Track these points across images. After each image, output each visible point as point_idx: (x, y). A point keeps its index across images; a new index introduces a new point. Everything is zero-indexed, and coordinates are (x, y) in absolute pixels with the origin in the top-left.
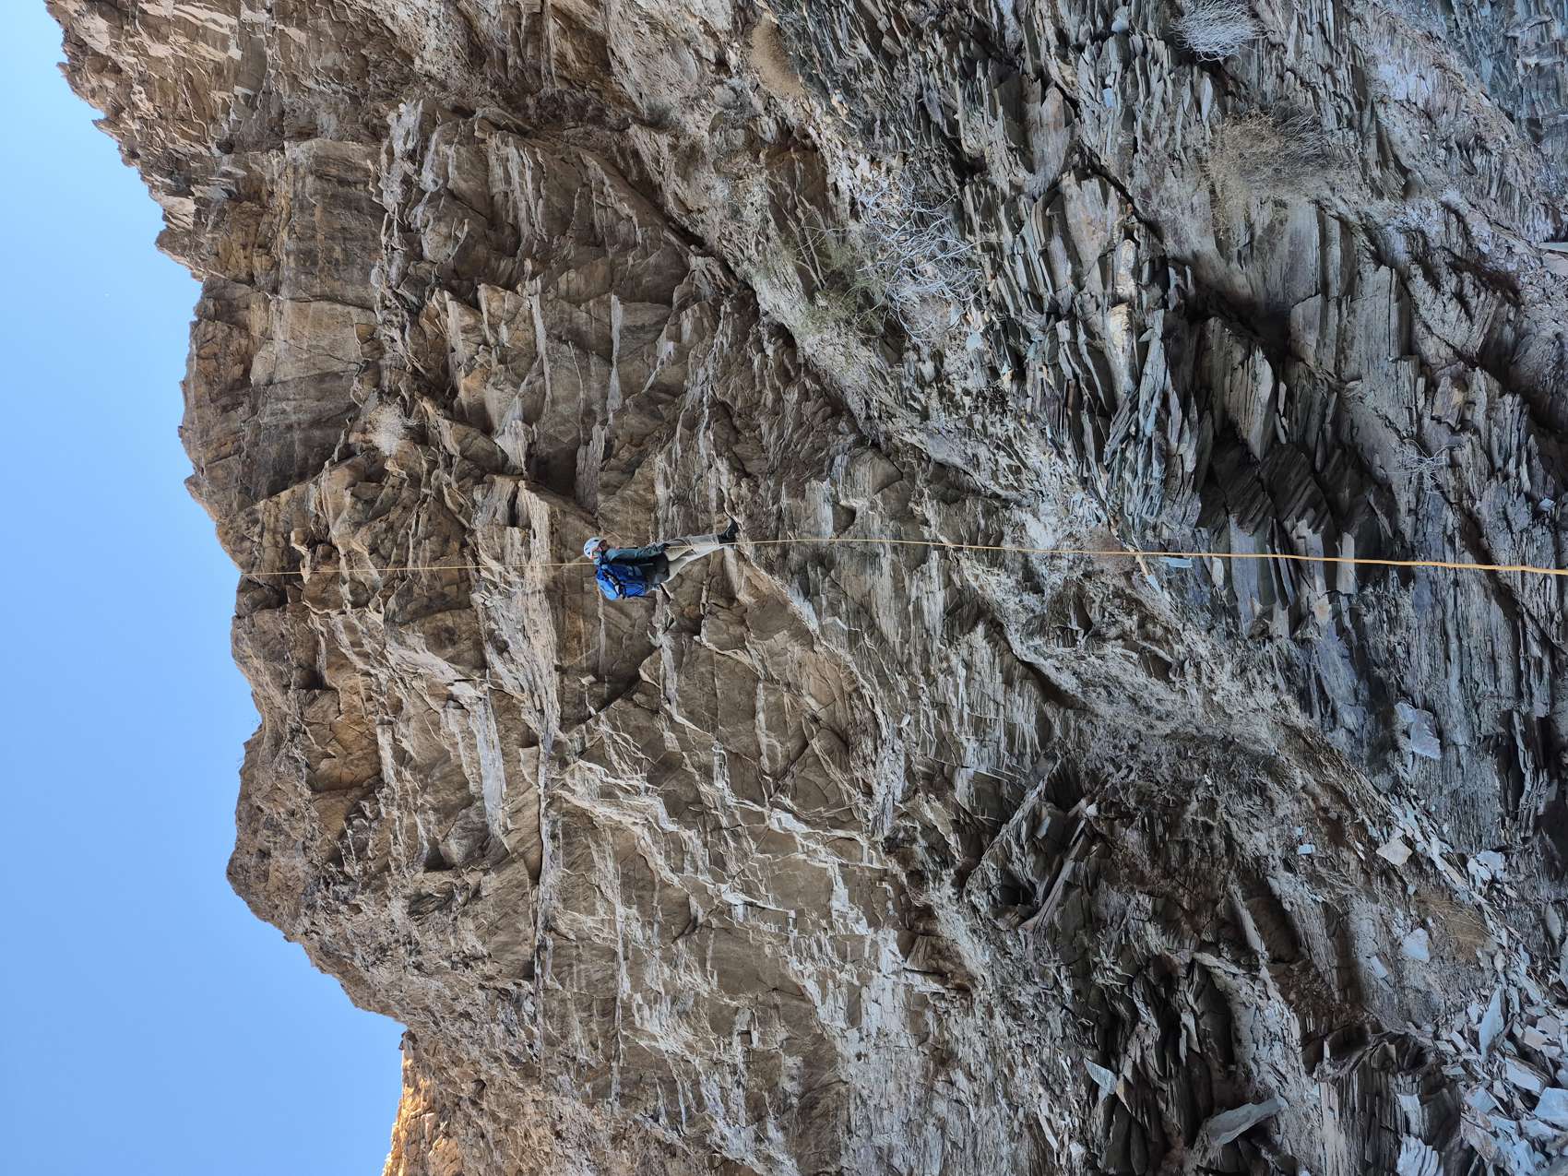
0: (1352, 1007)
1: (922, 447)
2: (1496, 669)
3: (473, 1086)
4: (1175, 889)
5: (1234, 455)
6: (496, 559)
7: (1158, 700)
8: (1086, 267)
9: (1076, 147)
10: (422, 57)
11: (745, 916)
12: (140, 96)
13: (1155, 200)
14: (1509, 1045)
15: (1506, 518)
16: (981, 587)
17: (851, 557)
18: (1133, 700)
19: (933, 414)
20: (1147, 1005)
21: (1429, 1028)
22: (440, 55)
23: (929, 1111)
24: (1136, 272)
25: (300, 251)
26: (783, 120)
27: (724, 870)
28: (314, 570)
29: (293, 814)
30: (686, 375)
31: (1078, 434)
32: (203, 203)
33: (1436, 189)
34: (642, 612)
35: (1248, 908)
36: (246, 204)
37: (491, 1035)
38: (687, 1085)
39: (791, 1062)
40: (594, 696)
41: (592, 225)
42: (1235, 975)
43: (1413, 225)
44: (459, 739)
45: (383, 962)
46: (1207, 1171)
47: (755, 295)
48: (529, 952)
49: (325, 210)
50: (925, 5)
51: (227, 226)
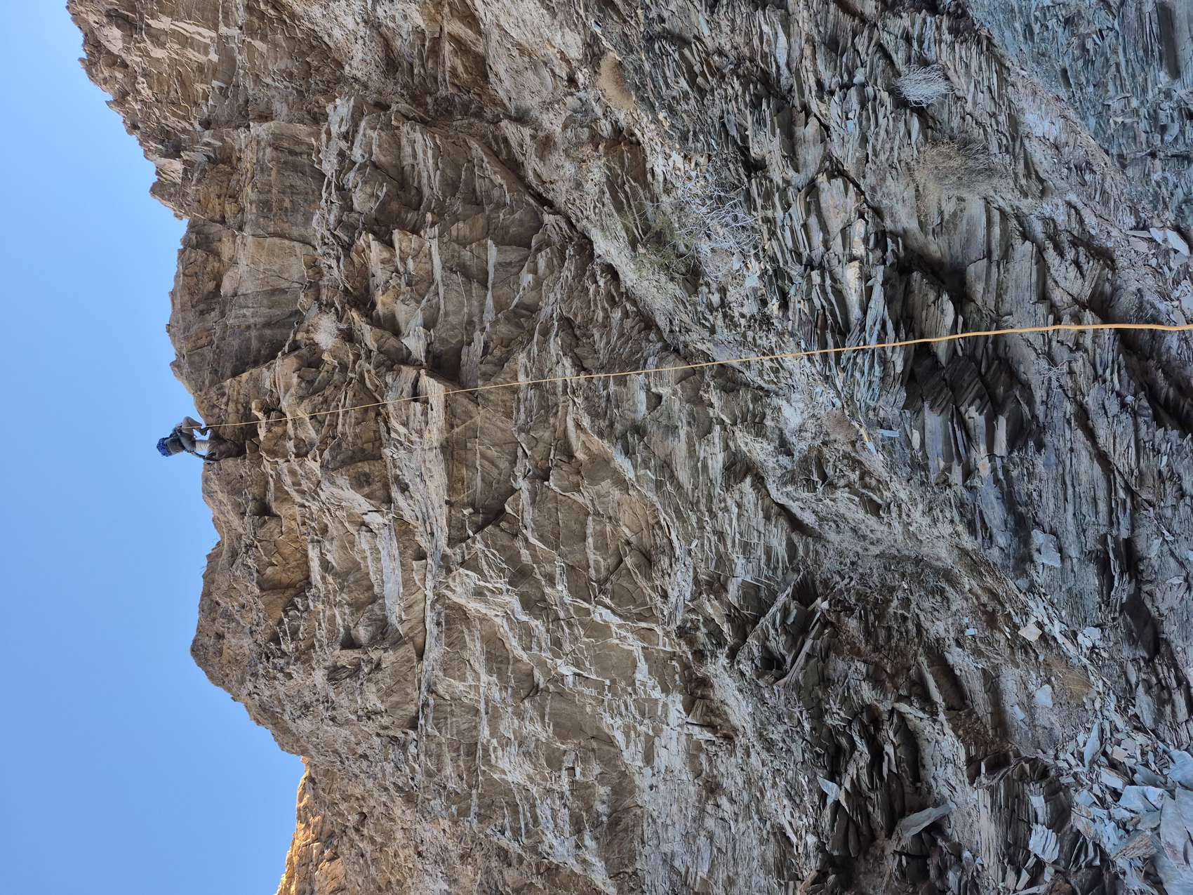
0: (1001, 740)
1: (709, 352)
2: (1096, 507)
3: (357, 817)
4: (882, 659)
5: (927, 362)
6: (403, 425)
7: (872, 531)
8: (832, 236)
9: (828, 156)
10: (350, 65)
11: (574, 684)
12: (142, 86)
13: (879, 194)
14: (1103, 759)
15: (1104, 408)
16: (749, 451)
17: (658, 429)
18: (854, 530)
19: (719, 330)
20: (861, 738)
21: (1051, 752)
22: (365, 64)
23: (701, 826)
24: (866, 240)
25: (260, 201)
26: (616, 122)
27: (560, 649)
28: (269, 430)
29: (243, 606)
30: (540, 298)
31: (823, 346)
32: (189, 165)
33: (1062, 193)
34: (507, 464)
35: (932, 673)
36: (221, 166)
37: (383, 771)
38: (527, 807)
39: (603, 791)
40: (472, 523)
41: (474, 190)
42: (921, 719)
43: (1047, 215)
44: (368, 553)
45: (306, 716)
46: (901, 854)
47: (591, 243)
48: (415, 709)
49: (278, 172)
50: (727, 57)
51: (207, 182)
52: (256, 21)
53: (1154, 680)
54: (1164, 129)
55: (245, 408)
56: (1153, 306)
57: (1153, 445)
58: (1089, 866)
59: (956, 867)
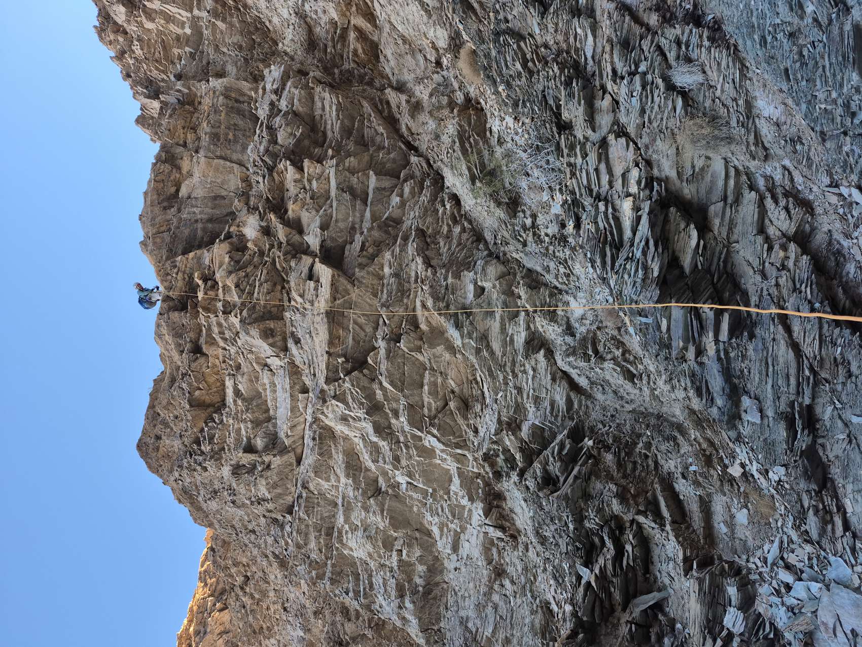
0: (709, 547)
1: (521, 260)
2: (788, 381)
3: (243, 578)
4: (628, 484)
5: (676, 272)
6: (300, 296)
7: (627, 393)
8: (615, 178)
9: (616, 122)
10: (283, 43)
11: (407, 490)
12: (136, 47)
13: (651, 150)
14: (781, 562)
16: (544, 332)
18: (615, 392)
19: (529, 244)
20: (609, 538)
21: (744, 557)
22: (293, 43)
23: (489, 599)
24: (639, 183)
25: (212, 133)
26: (468, 94)
27: (399, 463)
28: (206, 294)
29: (176, 417)
30: (404, 215)
31: (603, 256)
32: (164, 105)
33: (780, 159)
34: (371, 329)
35: (663, 496)
36: (187, 106)
37: (266, 542)
38: (366, 576)
39: (421, 568)
40: (343, 369)
41: (363, 136)
42: (653, 528)
43: (768, 174)
44: (268, 386)
45: (214, 498)
46: (631, 623)
47: (443, 178)
48: (292, 499)
49: (227, 114)
50: (550, 49)
51: (176, 117)
52: (220, 8)
53: (821, 506)
54: (853, 115)
55: (189, 278)
56: (839, 243)
57: (831, 339)
58: (766, 637)
59: (670, 635)
